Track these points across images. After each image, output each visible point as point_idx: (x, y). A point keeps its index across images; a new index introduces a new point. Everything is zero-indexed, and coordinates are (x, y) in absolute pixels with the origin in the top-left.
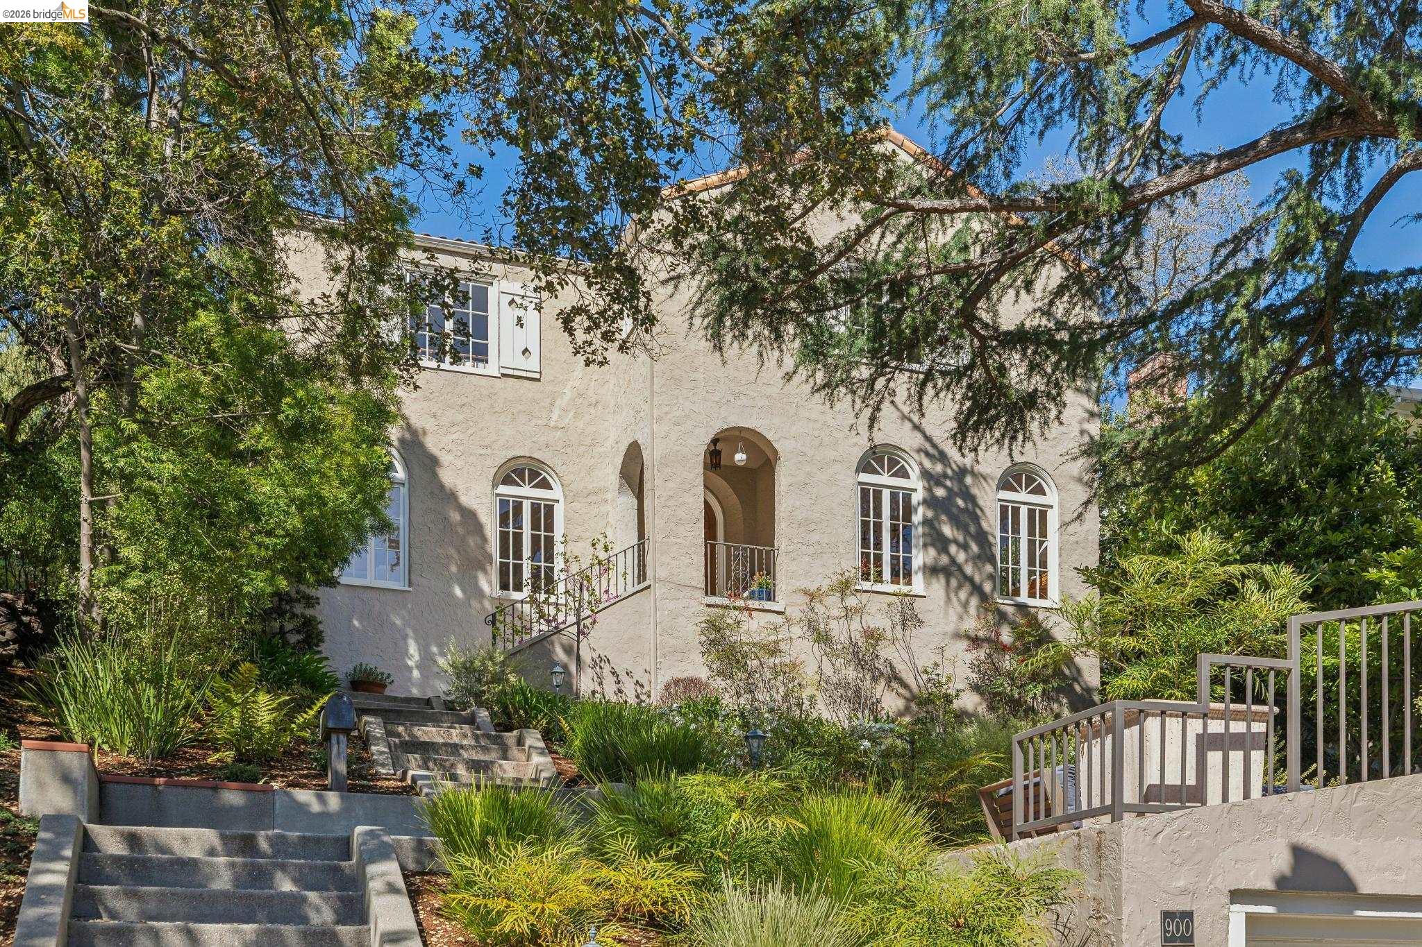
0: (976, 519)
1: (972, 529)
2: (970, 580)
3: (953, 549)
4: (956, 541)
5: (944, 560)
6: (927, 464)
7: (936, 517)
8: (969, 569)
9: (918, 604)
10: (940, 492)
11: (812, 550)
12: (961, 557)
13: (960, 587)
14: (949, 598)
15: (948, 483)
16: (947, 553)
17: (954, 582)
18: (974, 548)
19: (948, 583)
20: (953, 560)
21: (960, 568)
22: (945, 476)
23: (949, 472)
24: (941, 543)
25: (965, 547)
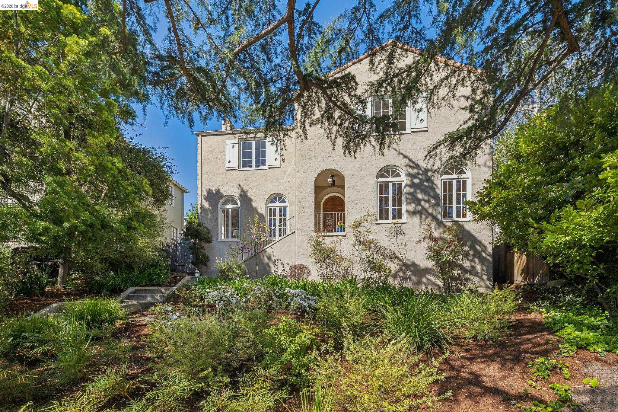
0: (433, 189)
1: (432, 194)
2: (431, 215)
3: (423, 203)
4: (424, 200)
5: (419, 208)
6: (410, 171)
7: (415, 192)
8: (430, 210)
9: (403, 226)
10: (416, 181)
11: (357, 211)
12: (427, 206)
13: (426, 218)
14: (421, 223)
15: (420, 177)
16: (420, 205)
17: (423, 217)
18: (433, 201)
19: (421, 217)
20: (423, 208)
21: (426, 210)
22: (419, 174)
23: (421, 172)
24: (418, 201)
25: (428, 201)
